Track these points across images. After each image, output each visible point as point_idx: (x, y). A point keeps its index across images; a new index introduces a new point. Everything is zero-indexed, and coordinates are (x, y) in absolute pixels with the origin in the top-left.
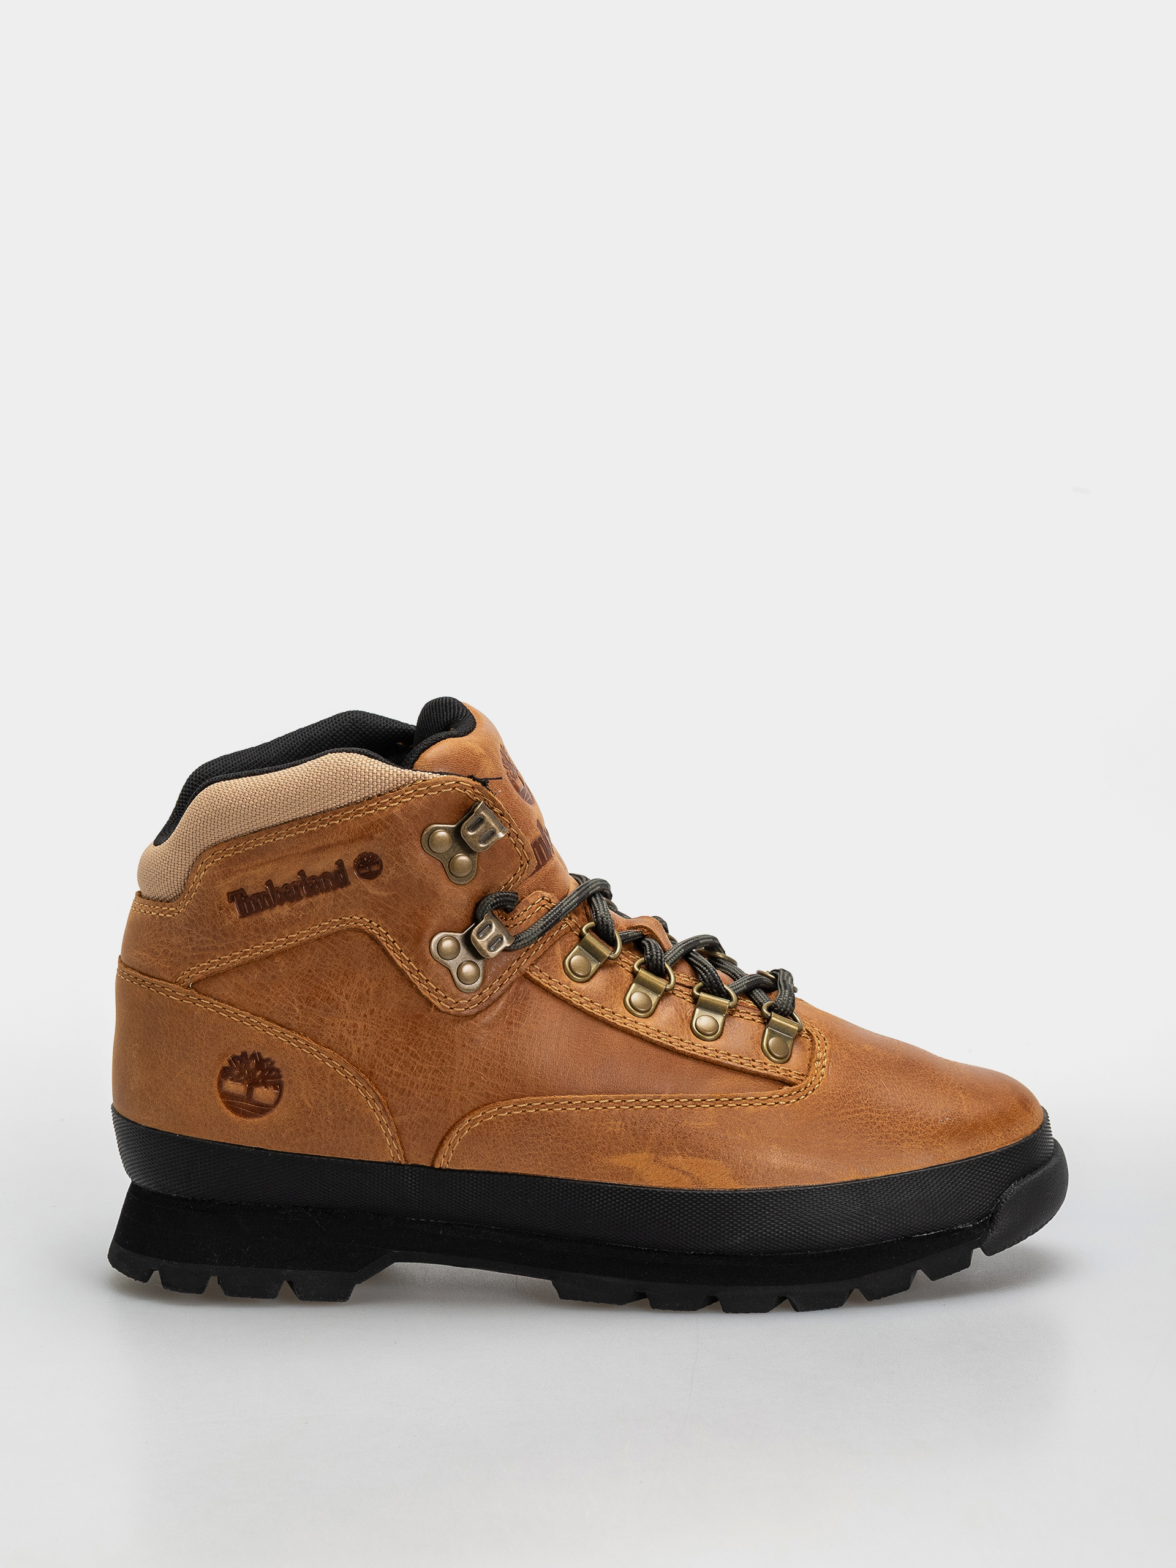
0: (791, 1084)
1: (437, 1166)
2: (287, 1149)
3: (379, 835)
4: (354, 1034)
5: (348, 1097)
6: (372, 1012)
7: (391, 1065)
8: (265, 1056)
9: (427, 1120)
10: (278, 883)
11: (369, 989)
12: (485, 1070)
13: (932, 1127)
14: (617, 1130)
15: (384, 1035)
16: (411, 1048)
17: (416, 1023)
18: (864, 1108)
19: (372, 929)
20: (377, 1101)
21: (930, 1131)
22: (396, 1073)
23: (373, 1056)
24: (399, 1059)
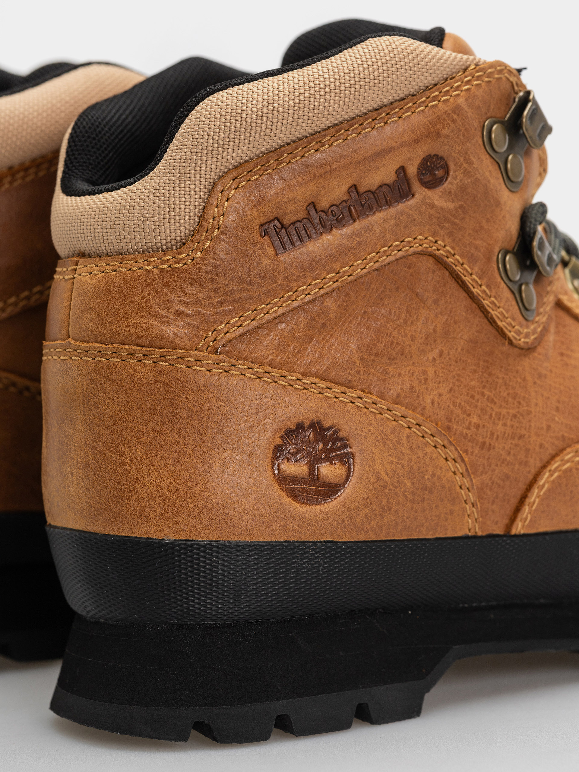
1: (513, 532)
2: (362, 537)
3: (446, 131)
4: (425, 384)
5: (428, 460)
6: (441, 354)
7: (469, 415)
8: (326, 425)
9: (507, 477)
10: (324, 203)
11: (436, 326)
12: (557, 409)
15: (457, 380)
16: (486, 392)
17: (487, 362)
19: (438, 250)
20: (459, 460)
22: (475, 423)
23: (449, 406)
24: (476, 407)
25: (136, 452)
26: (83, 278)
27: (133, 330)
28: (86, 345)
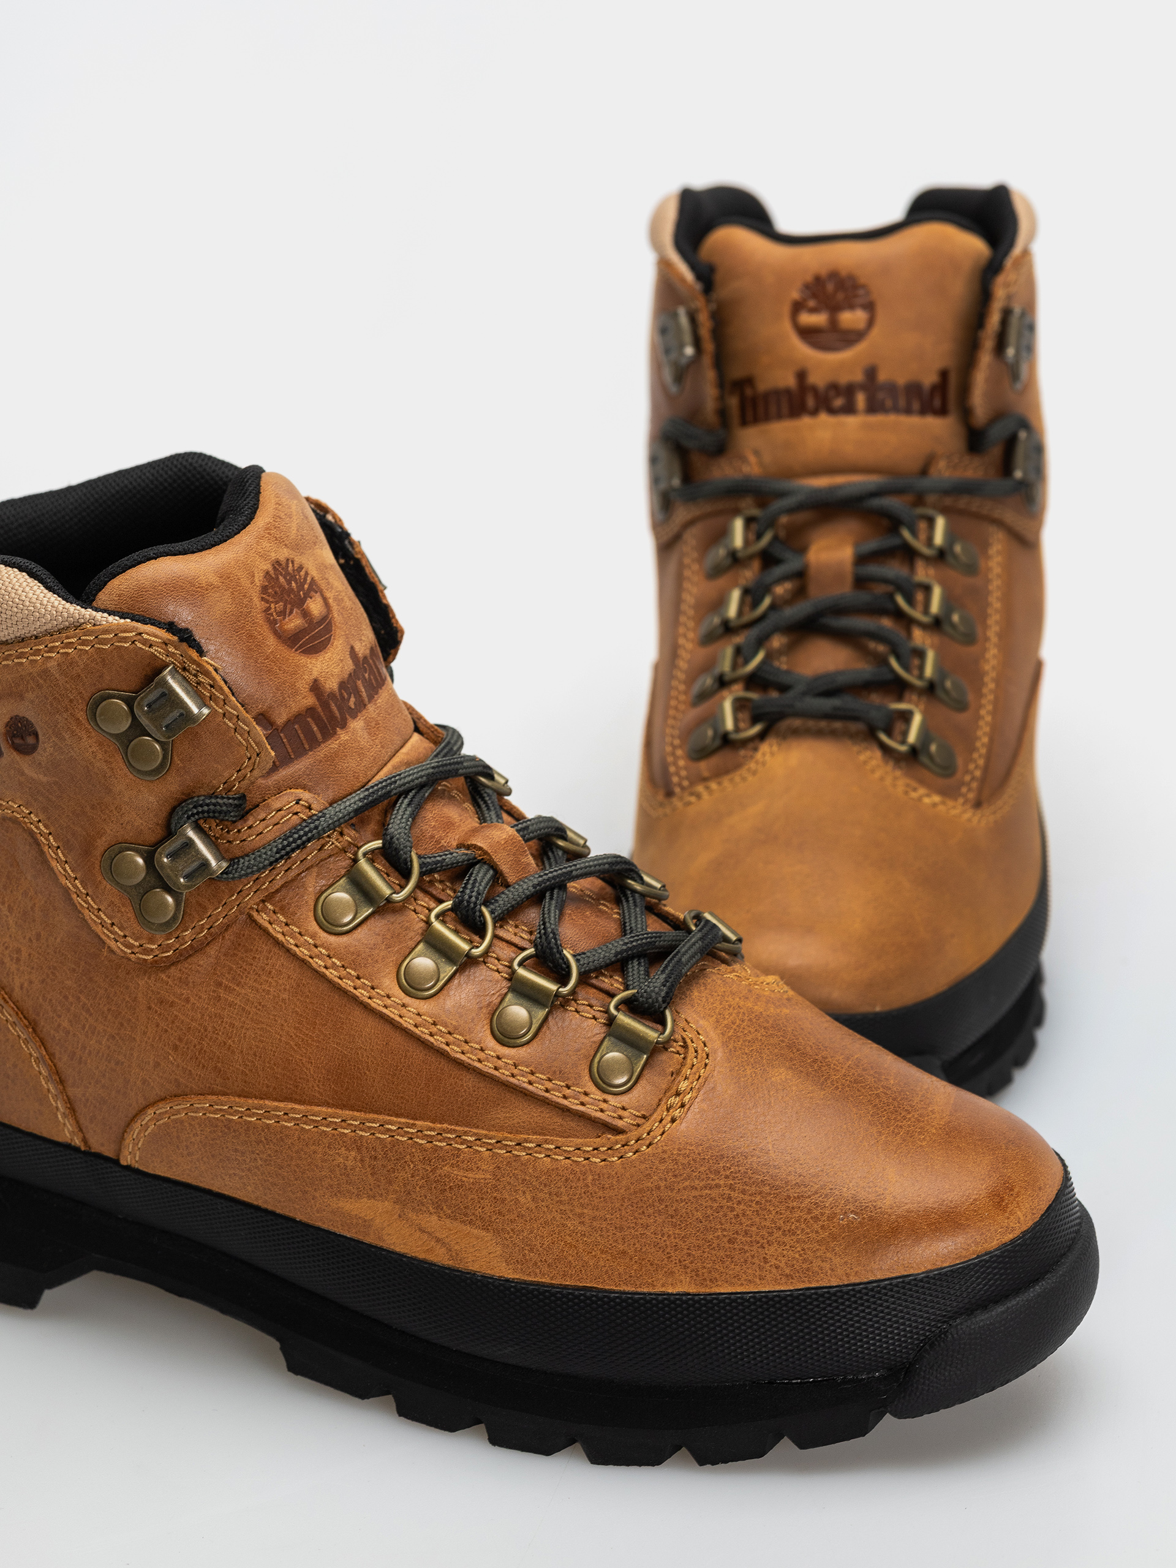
0: (618, 1131)
1: (123, 1161)
3: (30, 695)
7: (60, 1016)
9: (104, 1100)
12: (176, 1048)
13: (823, 1227)
14: (349, 1163)
15: (52, 973)
16: (82, 998)
18: (722, 1182)
19: (31, 824)
21: (817, 1232)
22: (65, 1028)
23: (38, 998)
24: (69, 1010)
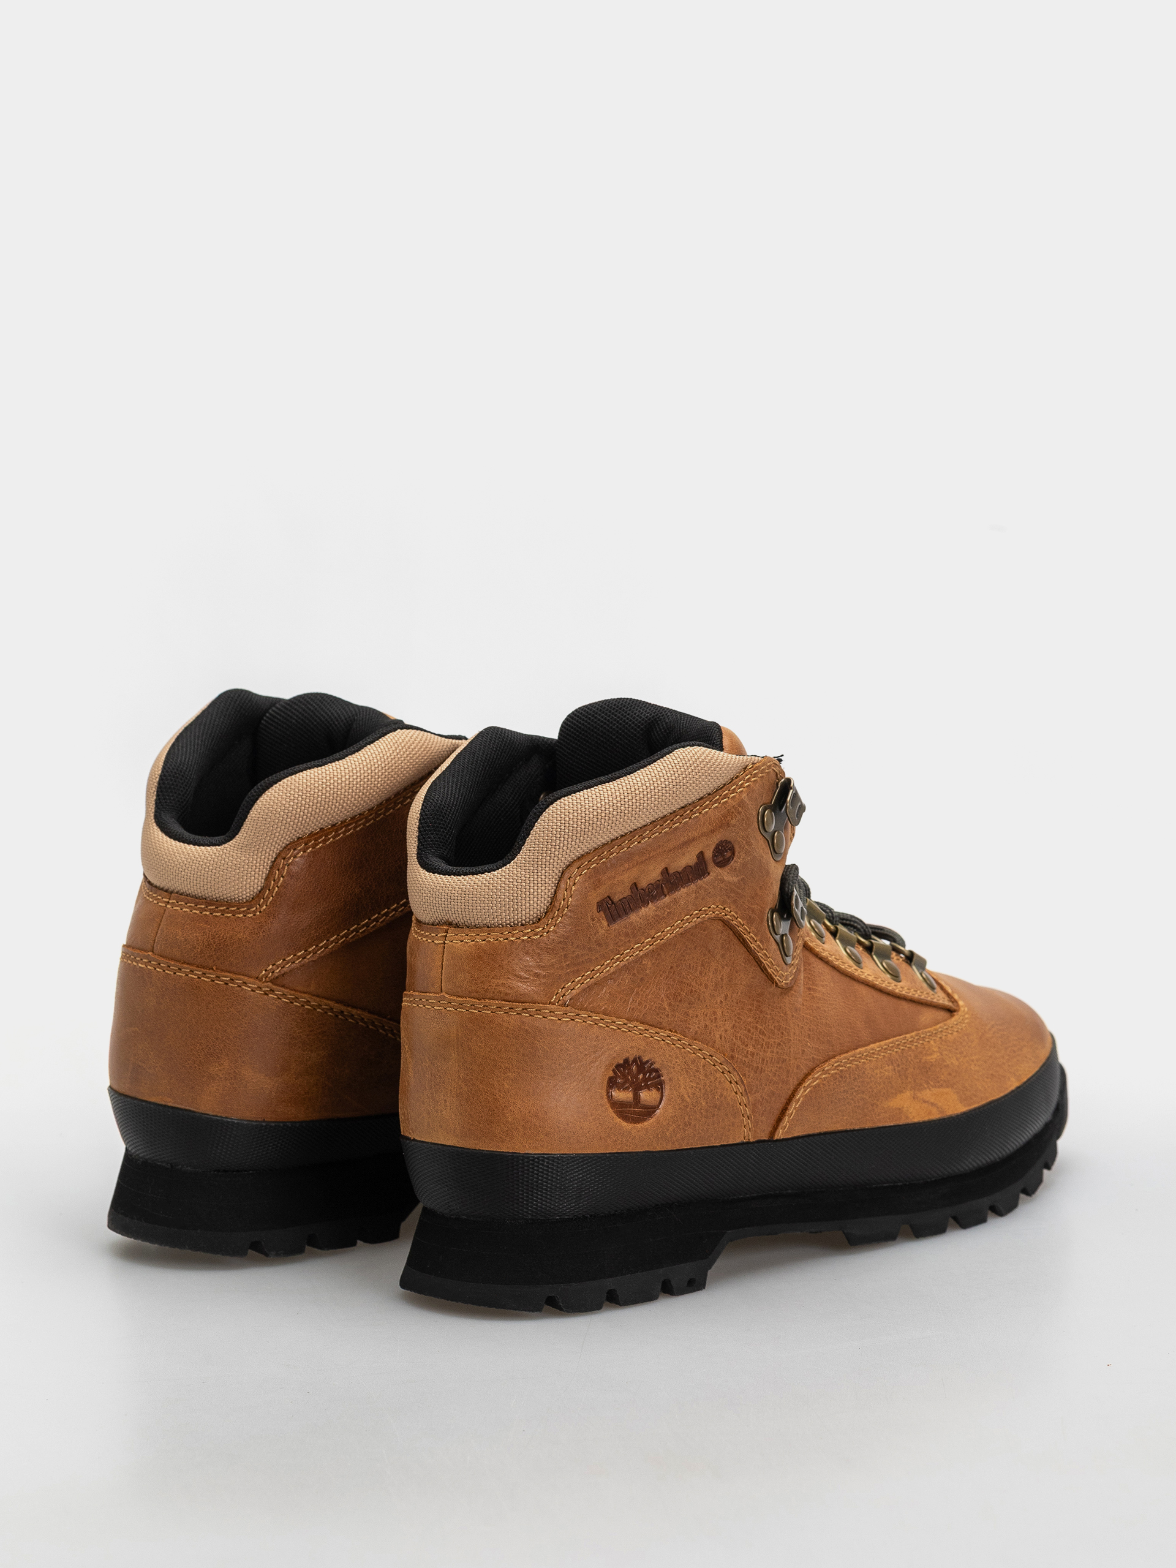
0: (956, 1011)
1: (776, 1137)
2: (669, 1147)
3: (733, 822)
4: (715, 1022)
5: (717, 1084)
6: (726, 996)
7: (747, 1046)
8: (645, 1059)
9: (773, 1093)
10: (643, 883)
11: (723, 976)
12: (809, 1036)
15: (738, 1018)
16: (759, 1027)
17: (759, 1001)
19: (726, 915)
20: (740, 1083)
22: (751, 1052)
23: (732, 1040)
24: (752, 1038)
25: (504, 1085)
26: (455, 945)
27: (502, 989)
28: (460, 999)
